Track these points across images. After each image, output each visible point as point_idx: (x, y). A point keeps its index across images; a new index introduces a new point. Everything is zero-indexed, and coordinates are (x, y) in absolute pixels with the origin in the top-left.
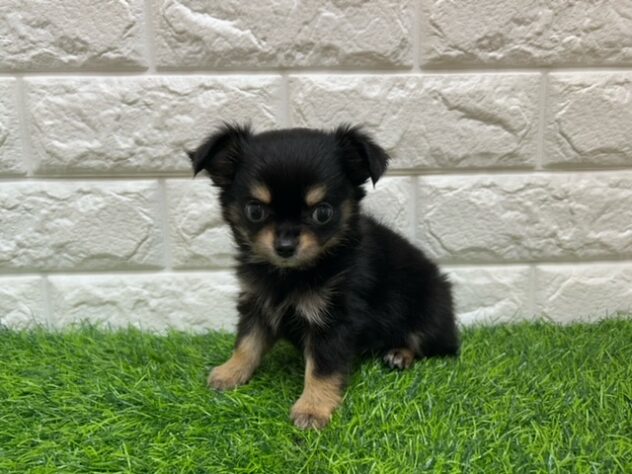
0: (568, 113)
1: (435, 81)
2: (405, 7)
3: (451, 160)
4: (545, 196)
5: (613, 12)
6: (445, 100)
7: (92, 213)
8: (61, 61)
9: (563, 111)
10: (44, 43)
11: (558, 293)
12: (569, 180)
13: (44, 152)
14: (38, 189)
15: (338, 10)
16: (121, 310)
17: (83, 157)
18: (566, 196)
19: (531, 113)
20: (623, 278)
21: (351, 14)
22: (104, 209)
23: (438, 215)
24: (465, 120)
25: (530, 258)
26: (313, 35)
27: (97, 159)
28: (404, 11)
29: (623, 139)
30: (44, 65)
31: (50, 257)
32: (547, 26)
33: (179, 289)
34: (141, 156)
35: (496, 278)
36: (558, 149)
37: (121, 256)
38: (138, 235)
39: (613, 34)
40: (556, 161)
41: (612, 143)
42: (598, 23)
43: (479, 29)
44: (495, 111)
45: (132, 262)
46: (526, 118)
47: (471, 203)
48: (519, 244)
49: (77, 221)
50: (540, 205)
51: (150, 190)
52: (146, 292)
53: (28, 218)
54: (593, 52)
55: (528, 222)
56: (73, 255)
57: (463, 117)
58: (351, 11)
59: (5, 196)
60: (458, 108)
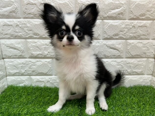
0: (130, 48)
1: (105, 42)
3: (108, 56)
4: (125, 63)
5: (139, 30)
6: (107, 46)
7: (40, 65)
8: (34, 37)
9: (129, 48)
10: (31, 34)
12: (130, 60)
13: (31, 54)
14: (29, 60)
16: (44, 83)
17: (38, 55)
18: (129, 63)
19: (123, 48)
20: (140, 78)
22: (42, 64)
27: (41, 55)
28: (99, 29)
29: (140, 53)
30: (31, 38)
31: (31, 73)
32: (127, 32)
33: (56, 79)
34: (49, 55)
36: (128, 55)
37: (45, 73)
38: (48, 69)
39: (139, 34)
40: (127, 57)
41: (138, 54)
42: (136, 32)
43: (114, 33)
44: (116, 48)
46: (122, 49)
47: (111, 64)
49: (37, 66)
50: (124, 65)
51: (51, 61)
52: (49, 80)
53: (27, 66)
54: (135, 37)
55: (122, 68)
56: (36, 73)
57: (110, 49)
59: (23, 62)
60: (109, 47)
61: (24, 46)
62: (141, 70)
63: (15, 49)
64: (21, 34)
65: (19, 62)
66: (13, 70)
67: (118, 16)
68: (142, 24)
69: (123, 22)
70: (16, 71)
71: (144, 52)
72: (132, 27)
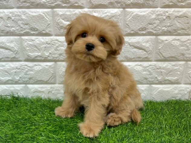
0: (162, 47)
1: (127, 39)
3: (130, 59)
5: (176, 21)
6: (129, 44)
8: (31, 33)
10: (27, 29)
11: (156, 92)
12: (161, 64)
13: (27, 56)
14: (25, 64)
16: (45, 94)
17: (36, 57)
18: (160, 68)
19: (152, 47)
20: (174, 89)
25: (150, 83)
27: (40, 57)
28: (120, 21)
29: (176, 54)
30: (27, 34)
31: (28, 81)
32: (158, 25)
34: (51, 57)
36: (158, 56)
38: (50, 76)
39: (175, 27)
40: (158, 59)
41: (173, 55)
42: (172, 25)
43: (139, 26)
44: (141, 47)
46: (150, 48)
47: (135, 70)
48: (147, 80)
49: (35, 72)
50: (153, 70)
52: (51, 89)
53: (22, 71)
54: (170, 32)
55: (149, 74)
56: (34, 80)
57: (134, 48)
59: (17, 66)
60: (132, 46)
61: (18, 45)
62: (176, 78)
63: (7, 49)
64: (14, 30)
65: (13, 66)
66: (5, 77)
67: (147, 3)
68: (180, 14)
69: (154, 12)
70: (8, 78)
71: (182, 53)
72: (166, 18)
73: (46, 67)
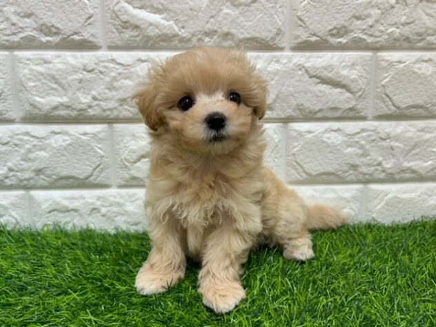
0: (390, 81)
1: (300, 58)
2: (280, 7)
3: (310, 112)
4: (374, 138)
5: (421, 12)
6: (307, 71)
7: (62, 147)
8: (41, 41)
9: (387, 80)
10: (29, 28)
11: (382, 204)
12: (390, 126)
13: (28, 105)
14: (24, 131)
15: (234, 8)
16: (81, 215)
17: (56, 108)
18: (388, 137)
20: (426, 194)
21: (243, 11)
22: (70, 145)
23: (301, 150)
24: (320, 85)
25: (364, 180)
26: (217, 25)
27: (65, 110)
28: (279, 10)
29: (427, 99)
30: (29, 44)
31: (32, 178)
32: (377, 21)
33: (122, 201)
34: (96, 108)
35: (340, 193)
36: (383, 106)
37: (81, 177)
38: (94, 163)
39: (421, 27)
40: (381, 114)
41: (420, 102)
42: (412, 20)
43: (331, 23)
44: (341, 79)
45: (89, 182)
46: (362, 84)
47: (324, 142)
48: (355, 170)
49: (51, 153)
50: (370, 143)
51: (102, 131)
52: (99, 203)
53: (17, 151)
54: (407, 39)
55: (362, 155)
56: (48, 177)
57: (319, 83)
58: (243, 9)
59: (1, 135)
60: (315, 76)
61: (4, 76)
62: (430, 162)
72: (397, 2)
73: (82, 137)
